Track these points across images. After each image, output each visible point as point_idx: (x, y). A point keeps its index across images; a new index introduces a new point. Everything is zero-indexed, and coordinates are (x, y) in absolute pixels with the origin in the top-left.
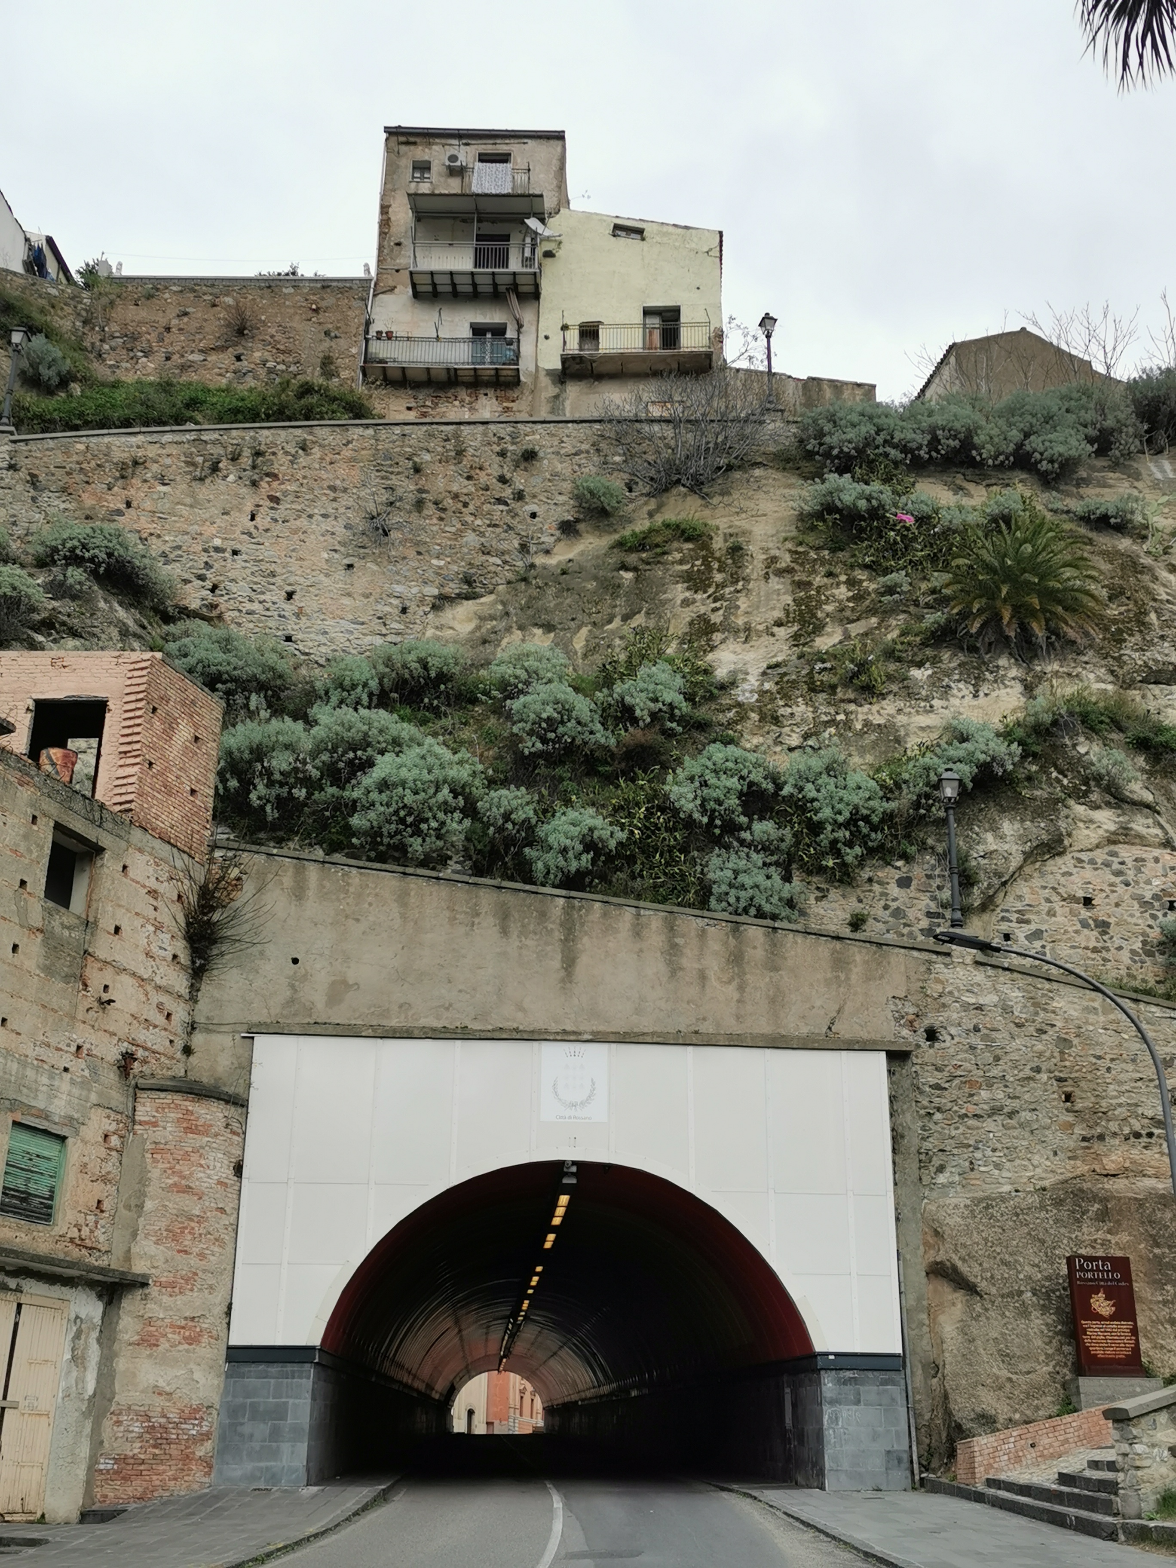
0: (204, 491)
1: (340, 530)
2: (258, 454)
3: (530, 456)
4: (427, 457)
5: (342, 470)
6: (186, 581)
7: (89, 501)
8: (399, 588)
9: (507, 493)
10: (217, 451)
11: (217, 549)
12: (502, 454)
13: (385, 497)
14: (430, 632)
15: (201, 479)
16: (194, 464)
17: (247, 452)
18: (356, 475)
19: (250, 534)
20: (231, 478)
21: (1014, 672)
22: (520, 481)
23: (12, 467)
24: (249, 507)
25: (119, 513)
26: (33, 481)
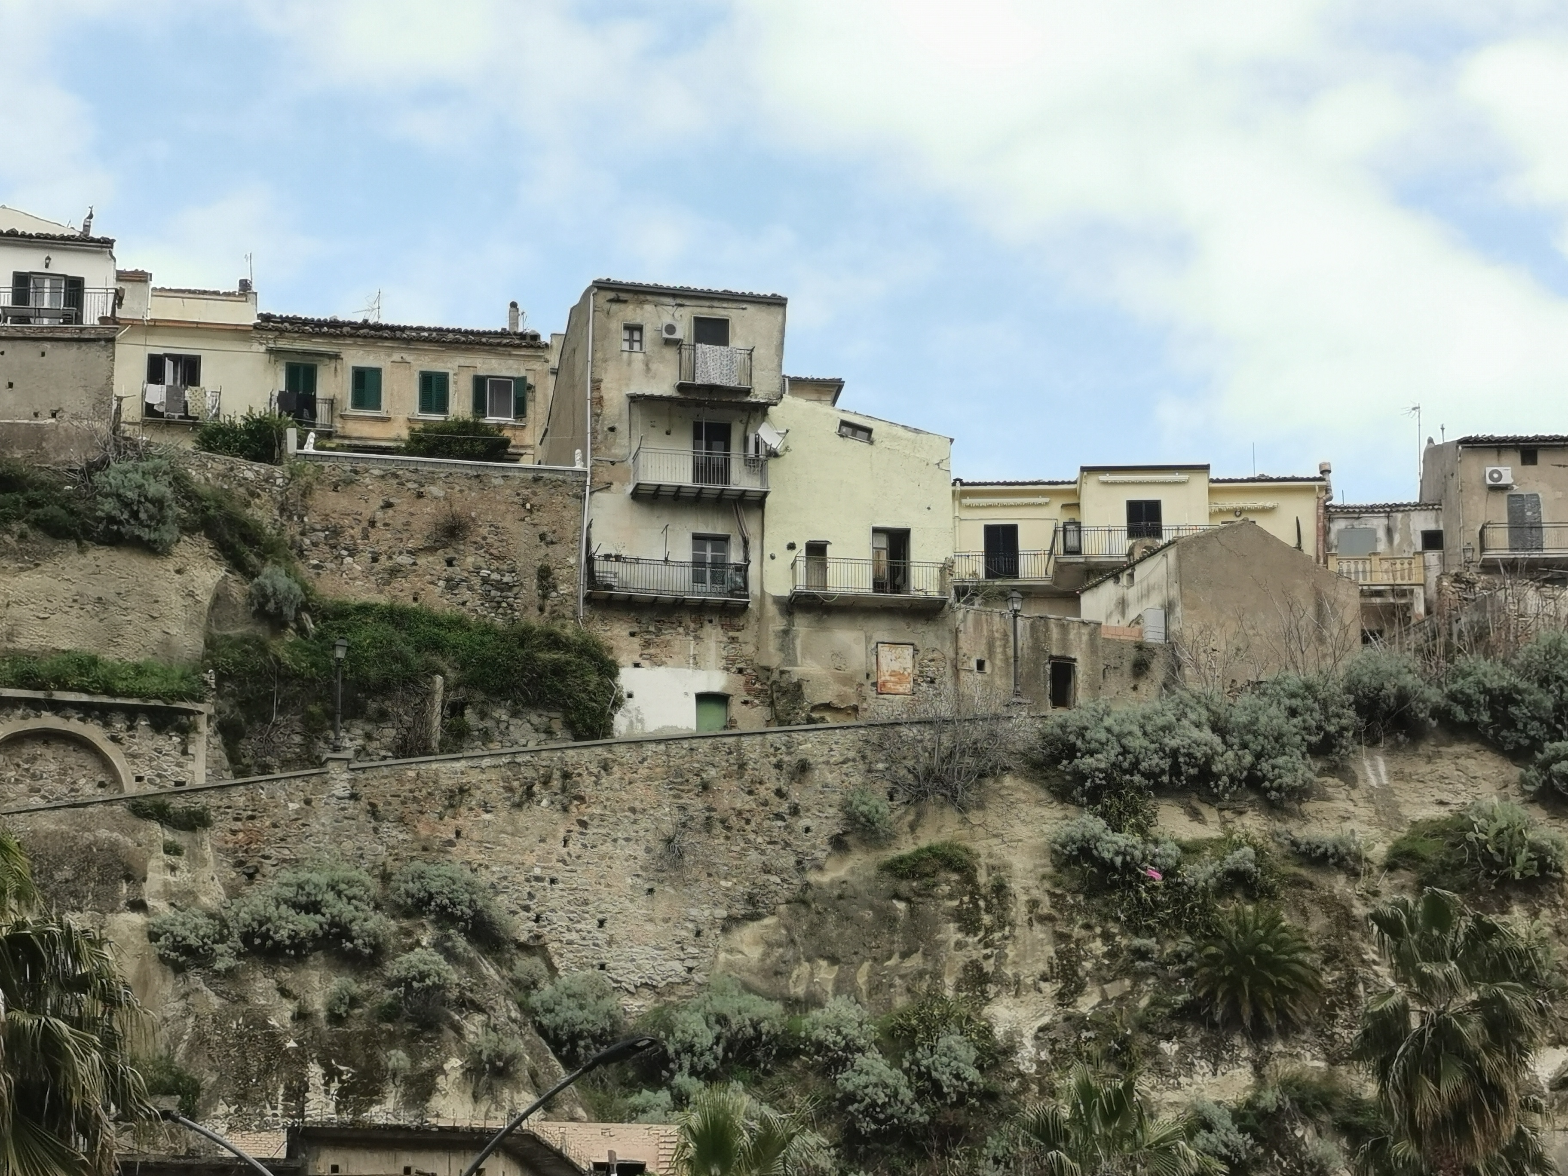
0: (523, 818)
1: (641, 853)
2: (566, 776)
3: (803, 768)
4: (713, 772)
5: (640, 789)
6: (514, 913)
7: (424, 832)
8: (694, 912)
9: (784, 808)
10: (529, 773)
11: (538, 879)
12: (778, 766)
13: (678, 816)
14: (722, 956)
15: (519, 806)
16: (510, 789)
17: (557, 774)
18: (651, 796)
19: (564, 862)
20: (545, 803)
21: (1246, 1053)
22: (796, 794)
23: (354, 797)
24: (562, 834)
25: (451, 843)
26: (374, 812)
